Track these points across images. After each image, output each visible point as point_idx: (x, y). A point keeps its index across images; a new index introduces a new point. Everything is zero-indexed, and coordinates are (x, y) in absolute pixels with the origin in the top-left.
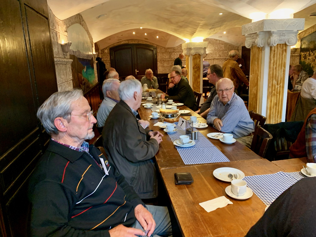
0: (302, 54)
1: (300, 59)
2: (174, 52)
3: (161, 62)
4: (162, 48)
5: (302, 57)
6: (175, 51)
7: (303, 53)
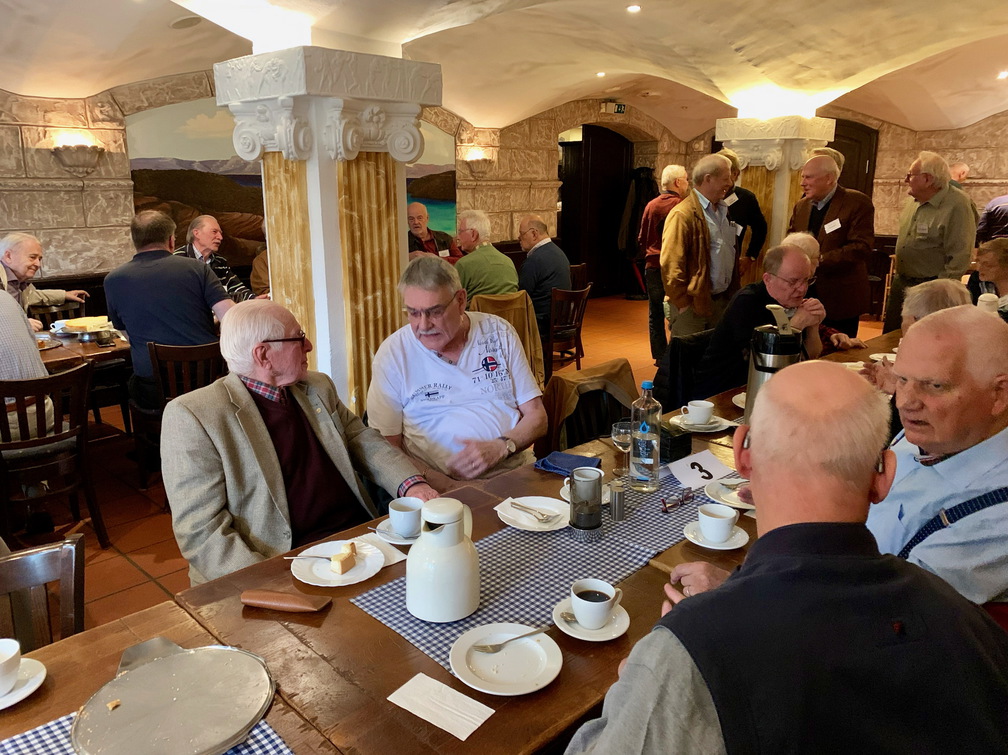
2: (954, 147)
3: (888, 188)
4: (903, 134)
6: (960, 144)
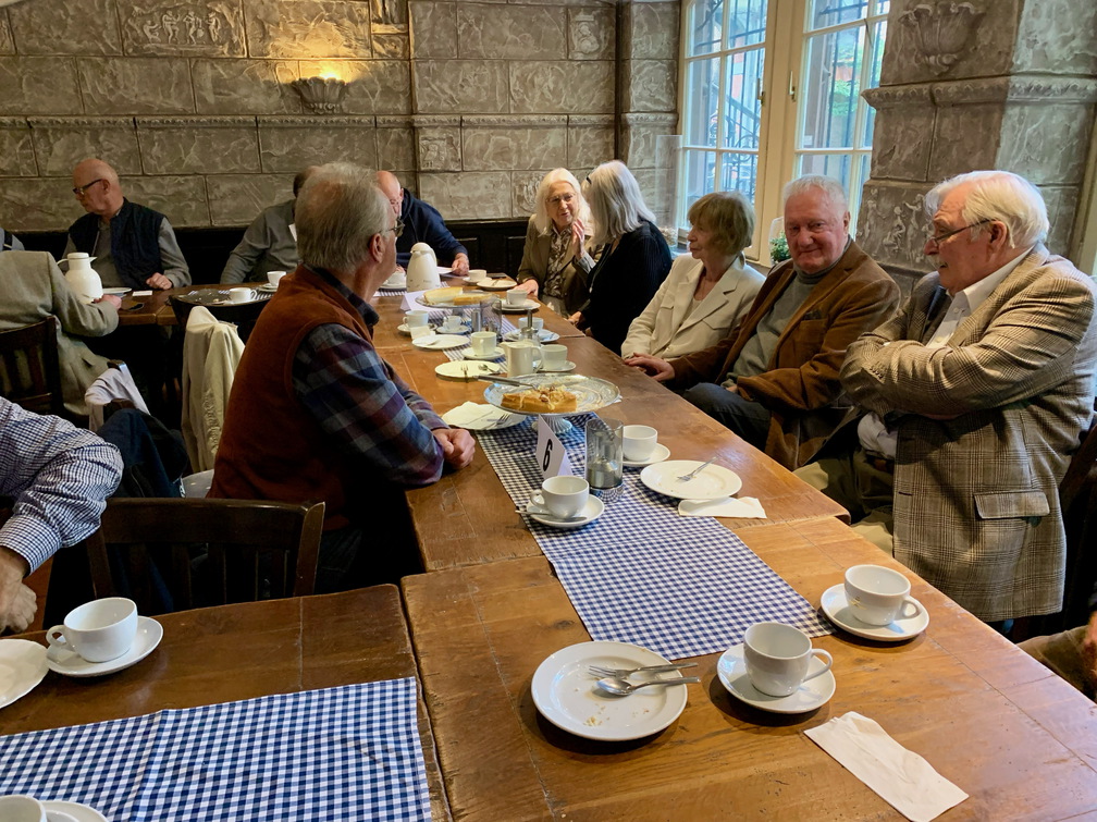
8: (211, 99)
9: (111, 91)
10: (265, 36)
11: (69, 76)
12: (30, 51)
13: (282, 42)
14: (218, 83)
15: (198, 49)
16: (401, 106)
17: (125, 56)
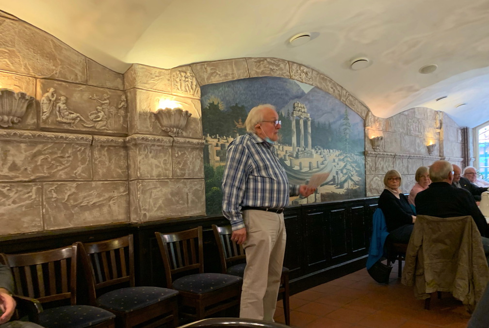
0: (212, 141)
1: (206, 158)
5: (212, 151)
7: (216, 141)
8: (417, 149)
9: (405, 145)
10: (424, 131)
11: (400, 140)
12: (395, 132)
13: (426, 133)
14: (418, 144)
15: (417, 133)
16: (438, 154)
17: (407, 134)
